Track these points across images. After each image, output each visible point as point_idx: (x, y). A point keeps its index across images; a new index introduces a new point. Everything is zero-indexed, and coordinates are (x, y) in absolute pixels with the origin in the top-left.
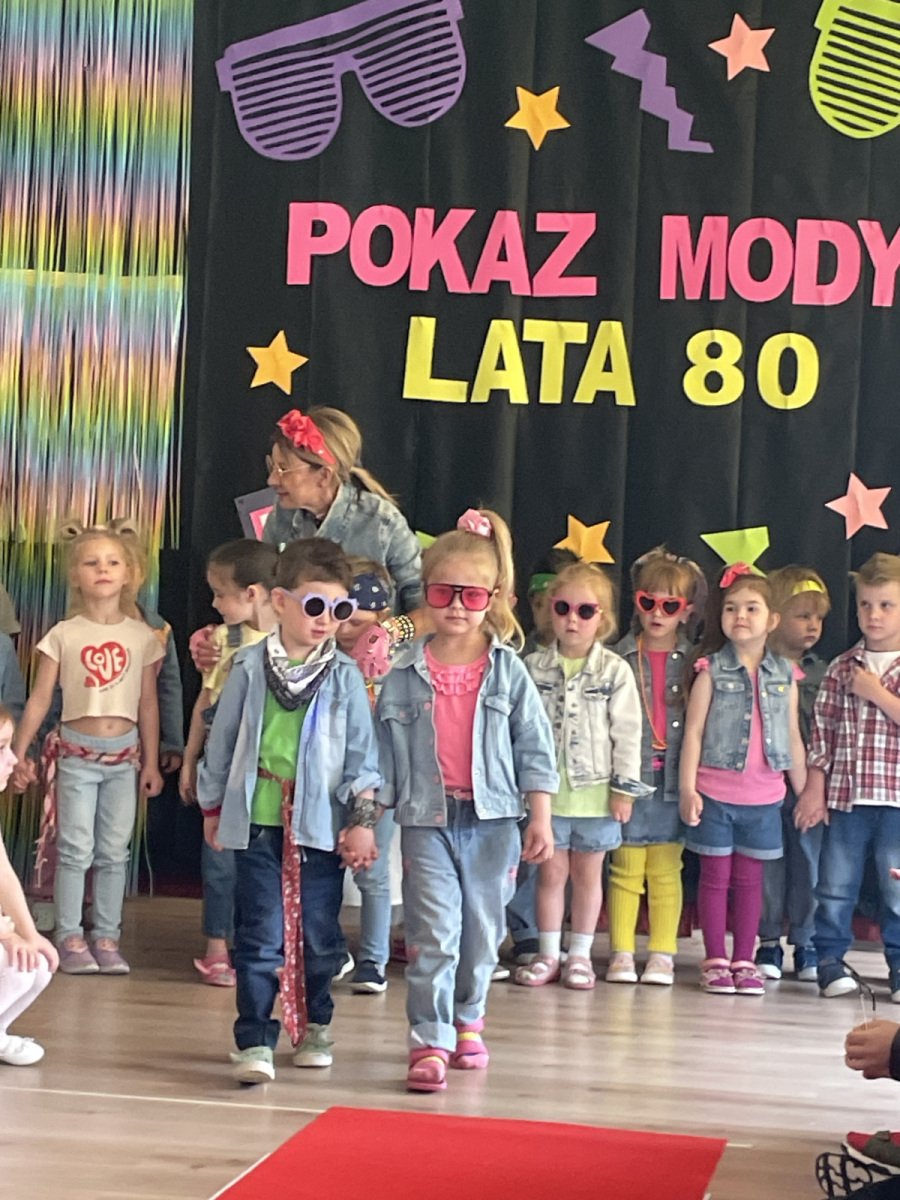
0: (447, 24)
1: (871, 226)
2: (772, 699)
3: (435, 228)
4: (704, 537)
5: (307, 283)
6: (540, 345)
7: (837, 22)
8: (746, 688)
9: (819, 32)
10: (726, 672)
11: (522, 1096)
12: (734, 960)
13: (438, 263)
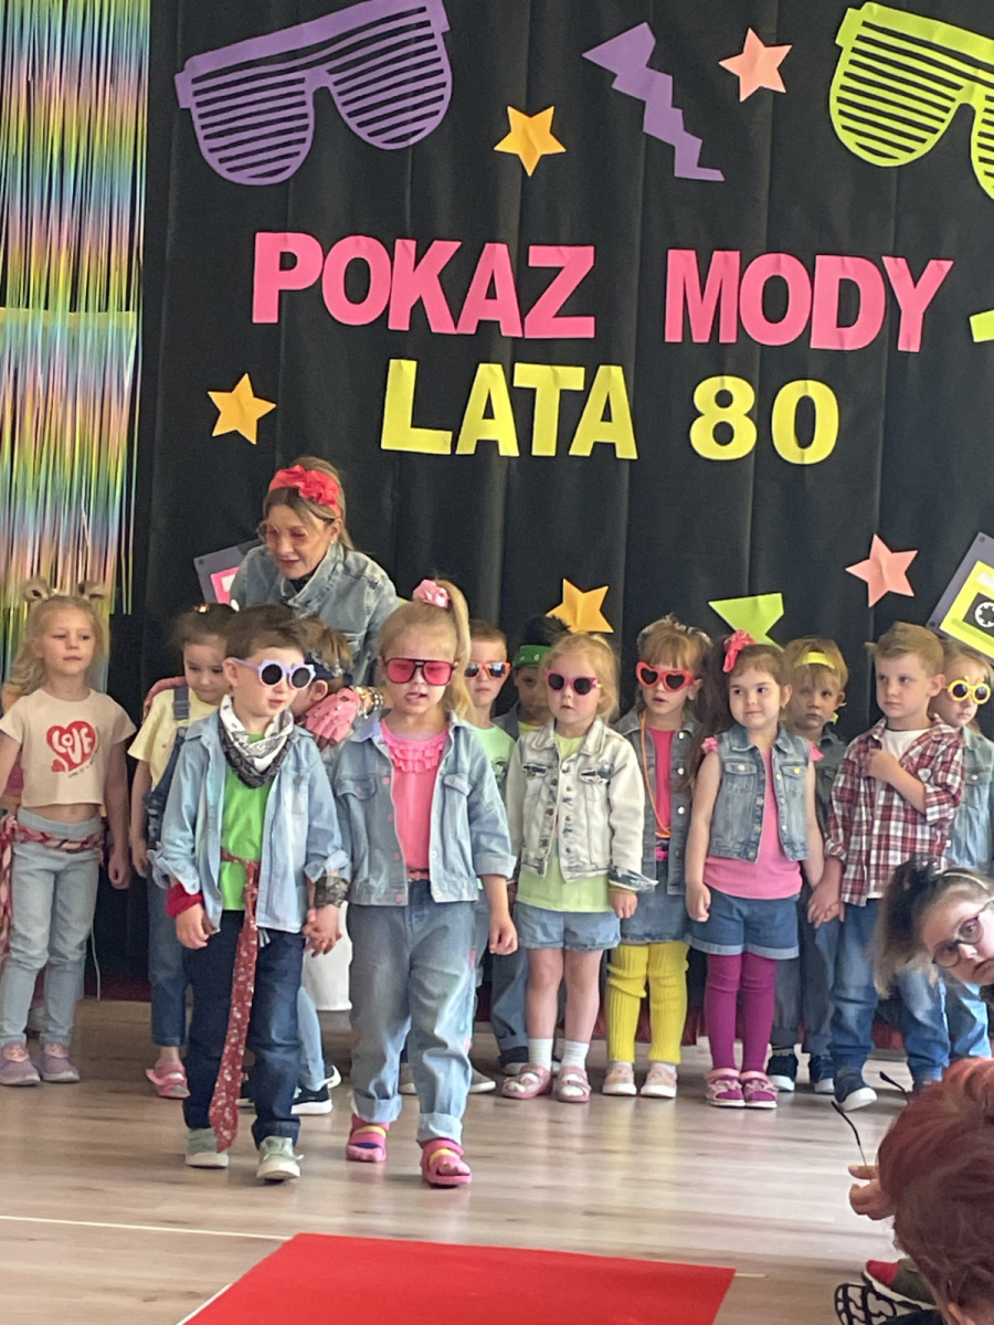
0: (431, 36)
1: (896, 262)
2: (788, 781)
3: (417, 263)
4: (713, 604)
5: (275, 320)
6: (534, 391)
7: (860, 38)
8: (758, 770)
9: (840, 49)
10: (736, 752)
11: (509, 1220)
12: (743, 1071)
13: (420, 300)
